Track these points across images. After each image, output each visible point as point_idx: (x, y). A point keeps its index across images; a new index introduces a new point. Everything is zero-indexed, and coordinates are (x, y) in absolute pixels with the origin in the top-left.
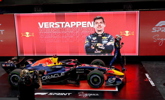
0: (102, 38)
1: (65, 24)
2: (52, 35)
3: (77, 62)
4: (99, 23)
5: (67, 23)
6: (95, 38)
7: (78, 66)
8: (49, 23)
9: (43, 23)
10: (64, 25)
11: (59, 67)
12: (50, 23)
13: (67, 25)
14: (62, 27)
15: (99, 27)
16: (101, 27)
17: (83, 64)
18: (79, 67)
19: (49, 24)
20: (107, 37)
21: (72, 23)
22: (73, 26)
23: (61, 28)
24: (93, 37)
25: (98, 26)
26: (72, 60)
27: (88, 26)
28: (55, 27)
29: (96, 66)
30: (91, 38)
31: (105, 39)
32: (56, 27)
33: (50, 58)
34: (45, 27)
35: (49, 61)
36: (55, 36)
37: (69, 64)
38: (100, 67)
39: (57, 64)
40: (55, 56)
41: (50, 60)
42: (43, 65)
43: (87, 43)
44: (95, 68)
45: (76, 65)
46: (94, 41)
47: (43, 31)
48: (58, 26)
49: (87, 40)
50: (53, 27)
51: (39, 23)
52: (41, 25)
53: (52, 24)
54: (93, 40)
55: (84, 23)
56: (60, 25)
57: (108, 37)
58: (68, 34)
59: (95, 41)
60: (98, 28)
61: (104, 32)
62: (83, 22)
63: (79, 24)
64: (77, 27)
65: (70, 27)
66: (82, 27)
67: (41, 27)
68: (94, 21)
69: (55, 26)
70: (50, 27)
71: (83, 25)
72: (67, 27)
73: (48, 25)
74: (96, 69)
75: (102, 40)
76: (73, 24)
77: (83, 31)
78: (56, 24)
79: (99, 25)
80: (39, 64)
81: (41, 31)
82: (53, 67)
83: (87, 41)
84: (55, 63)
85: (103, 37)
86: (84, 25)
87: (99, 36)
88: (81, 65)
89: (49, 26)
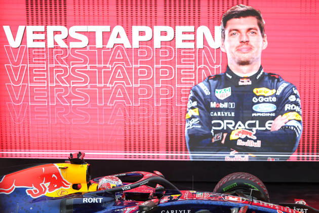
0: (255, 91)
1: (109, 33)
2: (55, 77)
3: (161, 183)
4: (244, 32)
5: (119, 29)
6: (224, 93)
7: (166, 199)
8: (46, 28)
9: (21, 29)
10: (106, 36)
11: (94, 200)
12: (51, 29)
13: (118, 36)
14: (99, 44)
15: (245, 46)
16: (250, 49)
17: (187, 192)
18: (169, 204)
19: (45, 32)
20: (274, 91)
21: (136, 29)
22: (141, 43)
23: (95, 48)
24: (218, 87)
25: (238, 43)
26: (143, 173)
27: (200, 45)
28: (67, 43)
29: (236, 199)
30: (207, 93)
31: (264, 97)
32: (73, 45)
33: (58, 165)
34: (30, 44)
35: (54, 175)
36: (69, 79)
37: (131, 188)
38: (252, 203)
39: (84, 189)
40: (75, 157)
41: (58, 174)
42: (30, 192)
43: (193, 117)
44: (232, 207)
45: (159, 195)
46: (221, 106)
47: (19, 59)
48: (81, 41)
49: (195, 104)
50: (62, 45)
51: (7, 29)
52: (14, 37)
53: (56, 33)
54: (219, 101)
55: (184, 33)
56: (91, 36)
57: (277, 89)
58: (119, 75)
59: (225, 105)
60: (238, 50)
61: (261, 68)
62: (180, 29)
63: (164, 33)
64: (157, 45)
65: (127, 45)
66: (177, 47)
67: (14, 43)
68: (225, 25)
69: (67, 40)
70: (51, 45)
71: (180, 37)
72: (118, 47)
73: (42, 37)
74: (240, 208)
75: (255, 100)
76: (142, 33)
77: (180, 63)
78: (73, 35)
79: (244, 39)
80: (14, 186)
81: (12, 59)
82: (71, 201)
83: (192, 108)
84: (76, 186)
85: (259, 89)
86: (184, 41)
87: (240, 83)
88: (178, 193)
89: (45, 40)
